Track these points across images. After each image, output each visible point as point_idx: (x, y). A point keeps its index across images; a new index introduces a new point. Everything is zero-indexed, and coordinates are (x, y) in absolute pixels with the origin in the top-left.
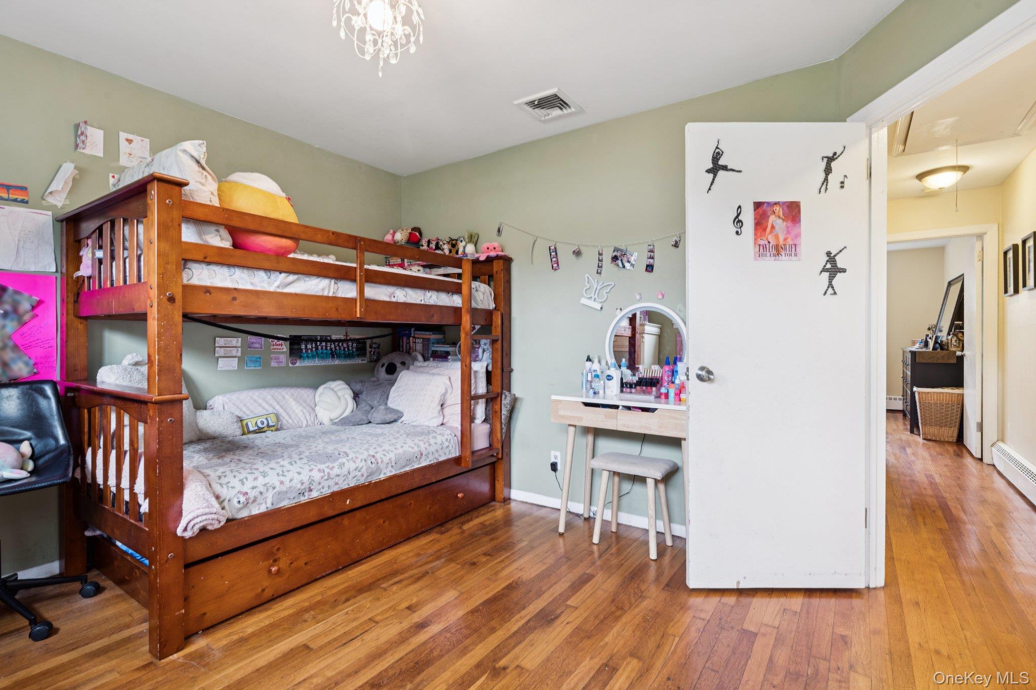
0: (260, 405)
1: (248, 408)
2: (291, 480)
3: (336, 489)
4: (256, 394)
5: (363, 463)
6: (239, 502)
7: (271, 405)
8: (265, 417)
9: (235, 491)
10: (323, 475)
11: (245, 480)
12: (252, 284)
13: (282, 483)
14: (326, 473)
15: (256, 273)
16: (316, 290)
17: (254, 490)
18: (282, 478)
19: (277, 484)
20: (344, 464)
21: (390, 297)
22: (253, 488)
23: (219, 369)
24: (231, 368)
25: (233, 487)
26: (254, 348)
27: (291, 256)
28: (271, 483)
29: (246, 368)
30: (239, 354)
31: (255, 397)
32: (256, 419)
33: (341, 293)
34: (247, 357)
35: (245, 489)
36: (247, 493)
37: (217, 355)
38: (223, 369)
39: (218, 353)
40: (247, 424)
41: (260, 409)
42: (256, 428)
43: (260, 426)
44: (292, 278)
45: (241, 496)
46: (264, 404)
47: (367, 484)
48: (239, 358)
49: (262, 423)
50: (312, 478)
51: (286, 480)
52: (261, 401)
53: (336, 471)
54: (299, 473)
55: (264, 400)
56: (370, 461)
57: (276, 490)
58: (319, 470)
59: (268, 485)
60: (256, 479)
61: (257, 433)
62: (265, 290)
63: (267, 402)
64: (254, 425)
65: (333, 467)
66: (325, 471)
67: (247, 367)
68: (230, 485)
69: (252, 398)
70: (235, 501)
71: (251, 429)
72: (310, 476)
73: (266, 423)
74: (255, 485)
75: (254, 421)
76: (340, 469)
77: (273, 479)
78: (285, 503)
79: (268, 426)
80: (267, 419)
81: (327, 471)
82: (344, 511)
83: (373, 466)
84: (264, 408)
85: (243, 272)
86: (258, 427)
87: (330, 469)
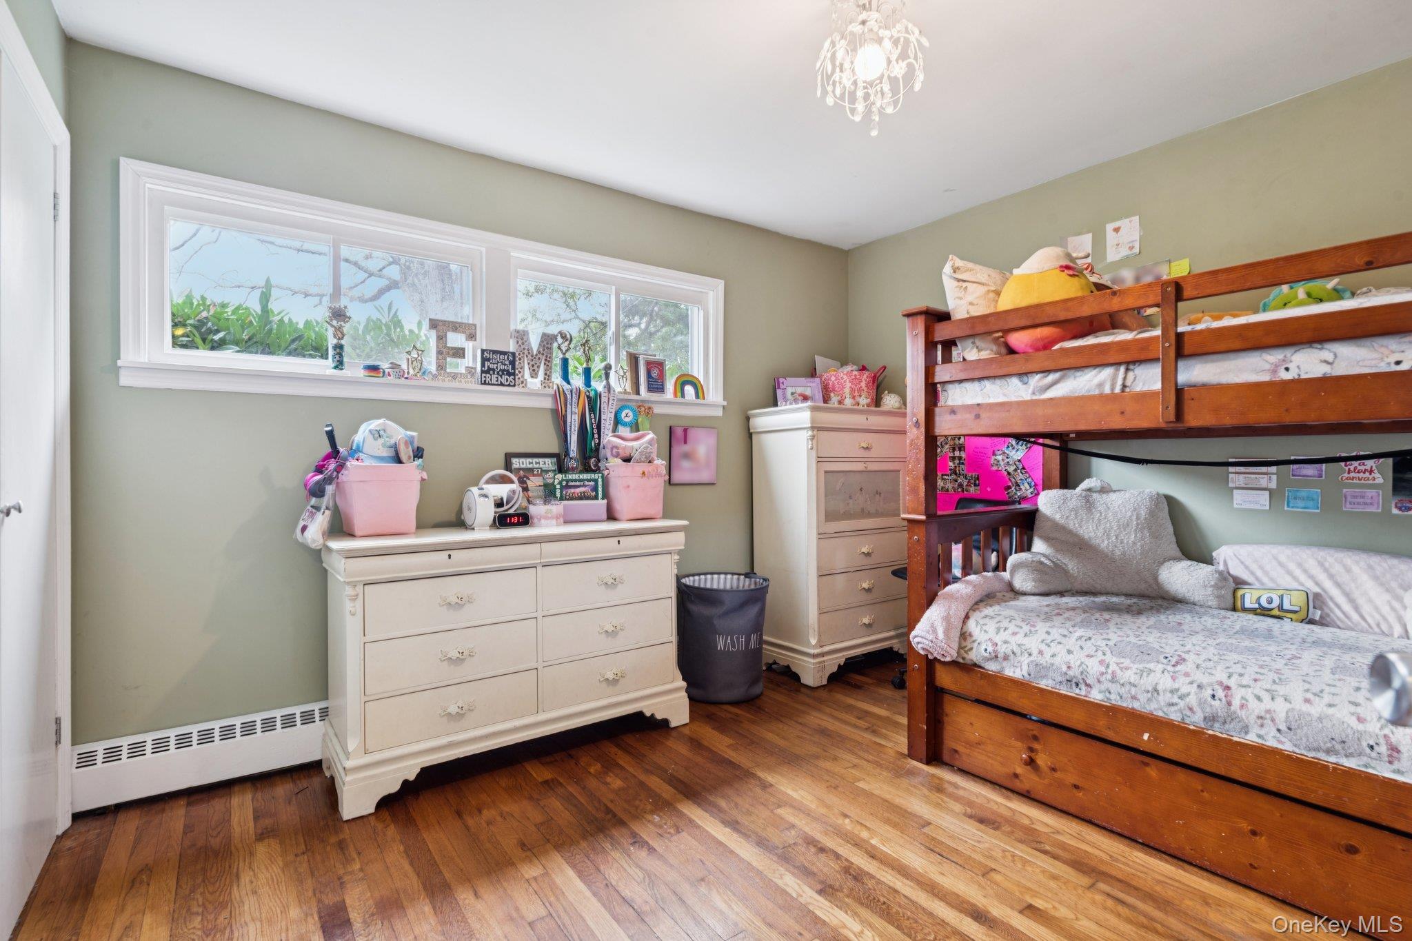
0: (1289, 573)
1: (1266, 573)
2: (1054, 655)
3: (1127, 704)
4: (1284, 553)
5: (1194, 688)
6: (986, 650)
7: (1311, 577)
8: (1280, 593)
9: (986, 637)
10: (1105, 671)
11: (1002, 630)
12: (1005, 395)
13: (1041, 652)
14: (1110, 671)
15: (1009, 380)
16: (1086, 388)
17: (1005, 646)
18: (1043, 647)
19: (1035, 652)
20: (1150, 671)
21: (1275, 371)
22: (1006, 642)
23: (1235, 506)
24: (1258, 507)
25: (985, 631)
26: (1304, 476)
27: (1057, 347)
28: (1027, 647)
29: (1286, 508)
30: (1273, 485)
31: (1283, 558)
32: (1261, 592)
33: (1141, 384)
34: (1289, 491)
35: (997, 639)
36: (997, 645)
37: (1231, 485)
38: (1244, 506)
39: (1232, 481)
40: (1243, 596)
41: (1288, 579)
42: (1257, 606)
43: (1264, 604)
44: (1052, 377)
45: (990, 645)
46: (1298, 572)
47: (1191, 727)
48: (1271, 492)
49: (1270, 601)
50: (1085, 667)
51: (1048, 652)
52: (1292, 566)
53: (1130, 675)
54: (1069, 652)
55: (1300, 565)
56: (1210, 692)
57: (1031, 658)
58: (1101, 662)
59: (1023, 647)
60: (1014, 634)
61: (1256, 614)
62: (1021, 399)
63: (1305, 571)
64: (1254, 600)
65: (1127, 668)
66: (1110, 667)
67: (1288, 506)
68: (984, 628)
69: (1275, 558)
70: (983, 647)
71: (1248, 605)
72: (1082, 663)
73: (1276, 603)
74: (1009, 640)
75: (1256, 594)
76: (1137, 677)
77: (1033, 644)
78: (1044, 684)
79: (1281, 607)
80: (1281, 597)
81: (1113, 667)
82: (1138, 747)
83: (1216, 703)
84: (1295, 579)
85: (994, 383)
86: (1260, 604)
87: (1121, 669)
